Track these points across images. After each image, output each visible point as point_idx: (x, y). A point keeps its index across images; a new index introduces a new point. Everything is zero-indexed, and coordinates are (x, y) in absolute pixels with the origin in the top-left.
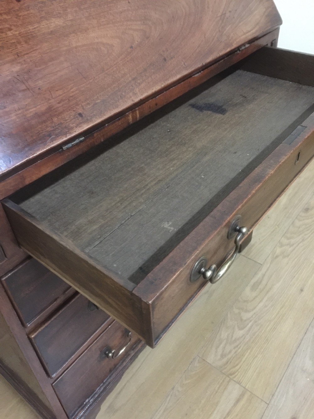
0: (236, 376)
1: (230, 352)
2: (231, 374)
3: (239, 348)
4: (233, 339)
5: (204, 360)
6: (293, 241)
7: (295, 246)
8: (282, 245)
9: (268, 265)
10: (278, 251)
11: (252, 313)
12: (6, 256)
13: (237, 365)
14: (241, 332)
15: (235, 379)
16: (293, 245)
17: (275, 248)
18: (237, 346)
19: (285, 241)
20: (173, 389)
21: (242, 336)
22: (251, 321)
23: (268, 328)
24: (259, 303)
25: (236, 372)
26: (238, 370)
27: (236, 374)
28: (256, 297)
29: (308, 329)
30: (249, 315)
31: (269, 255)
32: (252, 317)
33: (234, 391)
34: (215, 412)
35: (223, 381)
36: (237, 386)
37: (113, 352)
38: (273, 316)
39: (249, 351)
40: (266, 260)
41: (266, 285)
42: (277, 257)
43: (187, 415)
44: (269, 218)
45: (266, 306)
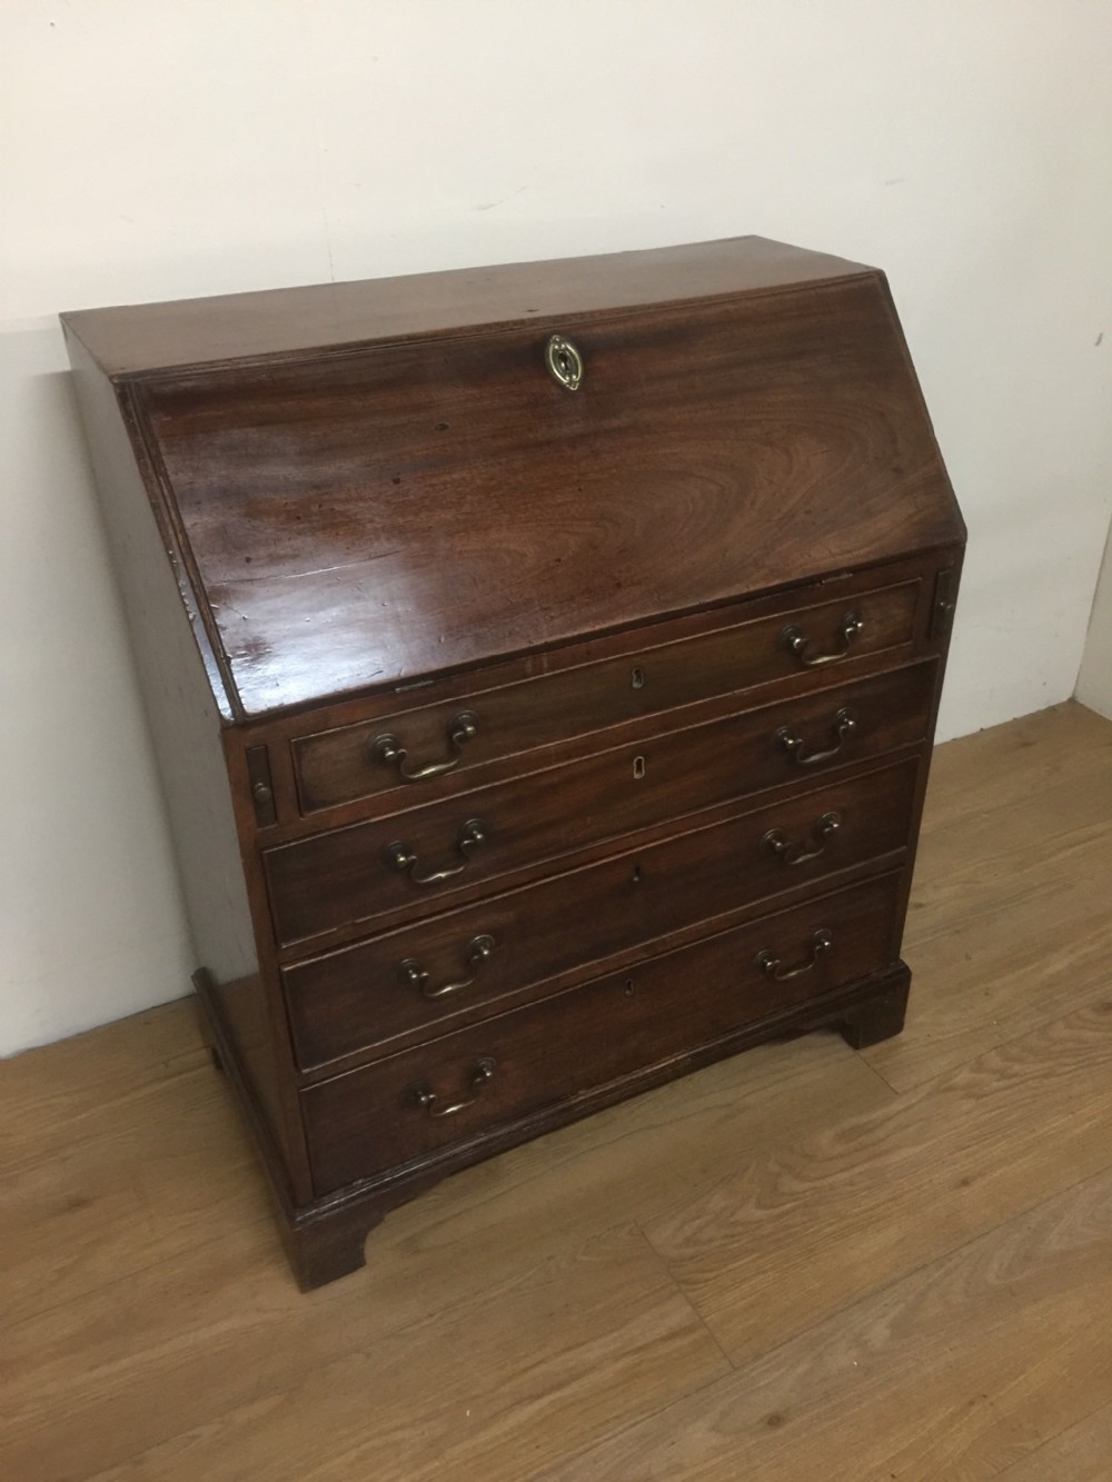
0: (695, 1290)
1: (710, 1240)
2: (687, 1282)
3: (737, 1241)
4: (732, 1219)
5: (643, 1233)
6: (1017, 1067)
7: (1013, 1081)
8: (979, 1067)
9: (913, 1101)
10: (964, 1077)
11: (808, 1185)
12: (276, 819)
13: (712, 1271)
14: (760, 1214)
15: (690, 1294)
16: (1010, 1077)
17: (957, 1068)
18: (733, 1236)
19: (995, 1061)
20: (550, 1258)
21: (757, 1222)
22: (795, 1200)
23: (828, 1230)
24: (842, 1171)
25: (700, 1283)
26: (707, 1281)
27: (701, 1285)
28: (842, 1156)
29: (925, 1266)
30: (798, 1186)
31: (932, 1079)
32: (805, 1192)
33: (677, 1314)
34: (615, 1334)
35: (663, 1288)
36: (689, 1309)
37: (432, 1096)
38: (856, 1210)
39: (754, 1256)
40: (916, 1087)
41: (883, 1140)
42: (950, 1089)
43: (551, 1315)
44: (987, 994)
45: (852, 1184)
